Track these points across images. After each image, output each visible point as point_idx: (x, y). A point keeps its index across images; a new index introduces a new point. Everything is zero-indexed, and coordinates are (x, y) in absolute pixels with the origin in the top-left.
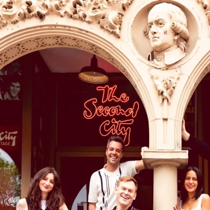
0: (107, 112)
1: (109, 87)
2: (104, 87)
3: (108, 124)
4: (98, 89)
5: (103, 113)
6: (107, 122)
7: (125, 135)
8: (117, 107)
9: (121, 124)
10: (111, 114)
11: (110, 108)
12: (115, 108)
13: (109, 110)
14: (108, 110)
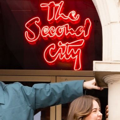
0: (53, 33)
1: (55, 3)
2: (49, 3)
3: (53, 48)
4: (42, 5)
5: (48, 34)
6: (53, 46)
7: (75, 58)
8: (66, 26)
9: (69, 47)
10: (59, 34)
11: (56, 28)
12: (62, 27)
13: (56, 30)
14: (54, 30)
